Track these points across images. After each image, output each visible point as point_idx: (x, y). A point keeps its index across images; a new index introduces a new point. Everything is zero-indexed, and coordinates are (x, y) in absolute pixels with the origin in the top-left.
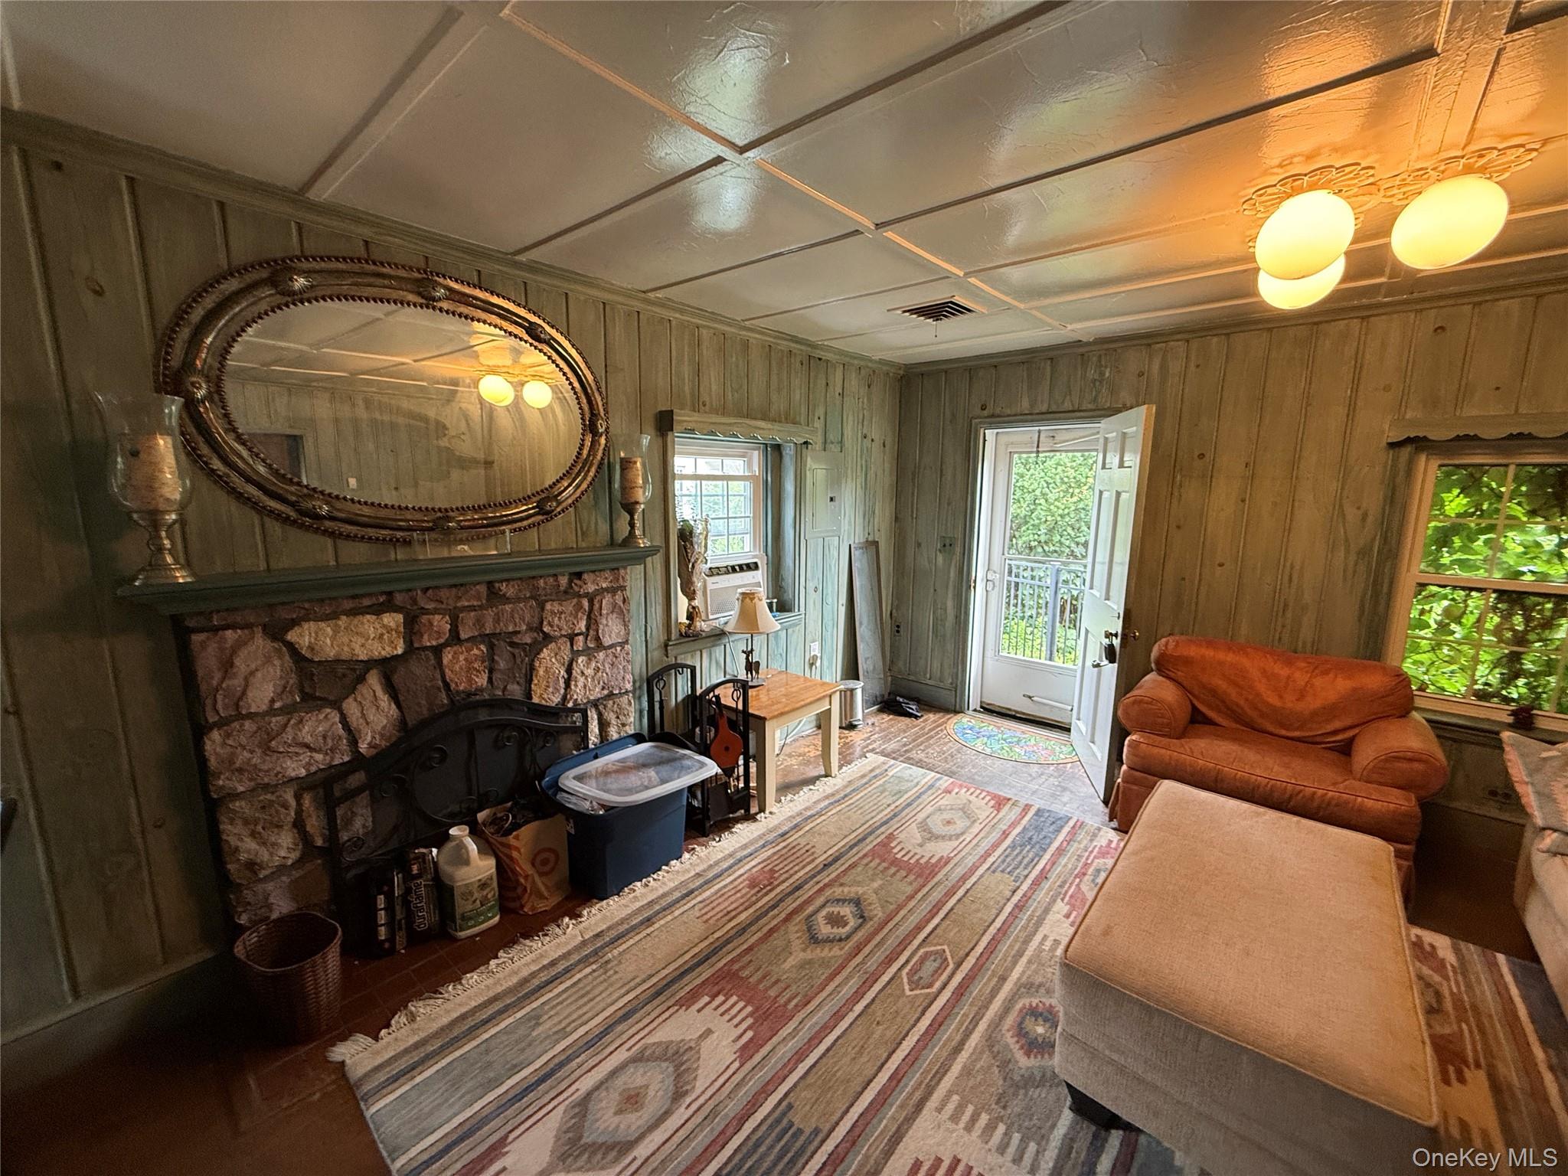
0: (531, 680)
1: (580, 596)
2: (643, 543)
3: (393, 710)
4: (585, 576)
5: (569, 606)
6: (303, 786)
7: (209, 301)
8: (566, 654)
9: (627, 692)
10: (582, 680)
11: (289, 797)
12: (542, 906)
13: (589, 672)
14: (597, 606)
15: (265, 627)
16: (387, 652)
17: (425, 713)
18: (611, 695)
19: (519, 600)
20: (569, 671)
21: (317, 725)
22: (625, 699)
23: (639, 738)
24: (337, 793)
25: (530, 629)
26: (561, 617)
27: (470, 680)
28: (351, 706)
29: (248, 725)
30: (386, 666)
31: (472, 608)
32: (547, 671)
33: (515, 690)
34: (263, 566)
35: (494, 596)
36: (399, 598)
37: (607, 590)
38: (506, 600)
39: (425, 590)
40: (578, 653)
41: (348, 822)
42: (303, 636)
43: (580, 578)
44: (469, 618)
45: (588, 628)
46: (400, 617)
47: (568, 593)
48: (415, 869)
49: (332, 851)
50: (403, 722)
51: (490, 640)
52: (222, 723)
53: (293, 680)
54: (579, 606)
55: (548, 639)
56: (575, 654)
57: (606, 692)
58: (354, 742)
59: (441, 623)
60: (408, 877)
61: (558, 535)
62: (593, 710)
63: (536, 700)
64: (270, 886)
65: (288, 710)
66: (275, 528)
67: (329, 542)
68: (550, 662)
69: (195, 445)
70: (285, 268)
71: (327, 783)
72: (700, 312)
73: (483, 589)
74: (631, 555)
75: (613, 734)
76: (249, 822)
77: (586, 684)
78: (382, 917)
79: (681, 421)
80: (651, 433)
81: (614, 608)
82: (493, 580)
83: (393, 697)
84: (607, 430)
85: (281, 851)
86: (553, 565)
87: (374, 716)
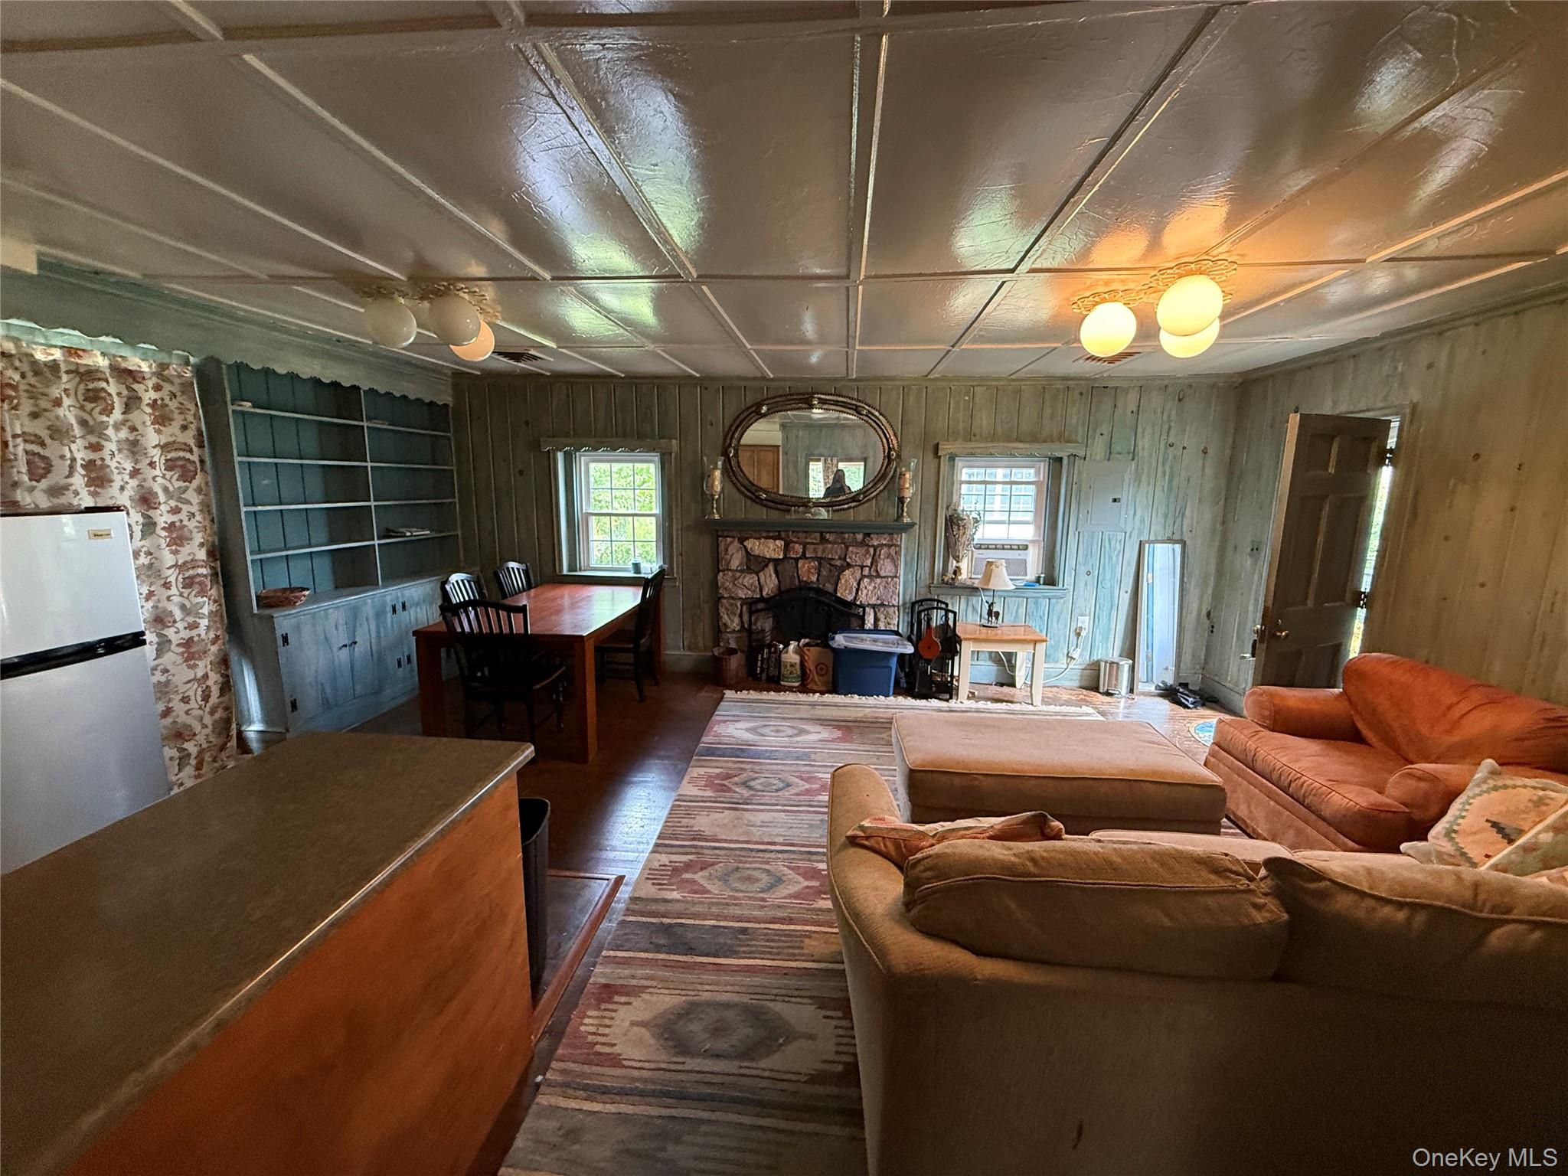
0: (837, 585)
1: (868, 545)
2: (907, 520)
3: (776, 582)
4: (872, 536)
5: (861, 551)
6: (744, 601)
7: (738, 421)
8: (858, 576)
9: (894, 606)
10: (865, 591)
11: (739, 604)
12: (815, 687)
13: (870, 588)
14: (878, 553)
15: (739, 539)
16: (776, 556)
17: (788, 587)
18: (882, 605)
19: (834, 543)
20: (859, 584)
21: (749, 580)
22: (892, 609)
23: (897, 633)
24: (754, 608)
25: (840, 558)
26: (855, 555)
27: (809, 577)
28: (761, 575)
29: (730, 573)
30: (776, 561)
31: (813, 543)
32: (846, 581)
33: (829, 588)
34: (743, 516)
35: (823, 540)
36: (783, 534)
37: (885, 545)
38: (828, 541)
39: (793, 532)
40: (865, 576)
41: (755, 623)
42: (749, 544)
43: (869, 536)
44: (811, 548)
45: (872, 564)
46: (783, 543)
47: (863, 544)
48: (773, 649)
49: (750, 631)
50: (779, 586)
51: (820, 560)
52: (723, 571)
53: (745, 560)
54: (868, 552)
55: (849, 566)
56: (863, 577)
57: (879, 602)
58: (761, 590)
59: (799, 548)
60: (770, 652)
61: (864, 514)
62: (872, 610)
63: (839, 595)
64: (730, 635)
65: (742, 571)
66: (749, 502)
67: (765, 509)
68: (849, 578)
69: (729, 472)
70: (759, 405)
71: (750, 604)
72: (971, 378)
73: (818, 535)
74: (898, 527)
75: (882, 626)
76: (726, 609)
77: (868, 594)
78: (759, 664)
79: (945, 449)
80: (930, 456)
81: (889, 556)
82: (822, 530)
83: (777, 576)
84: (899, 456)
85: (735, 624)
86: (855, 527)
87: (770, 582)
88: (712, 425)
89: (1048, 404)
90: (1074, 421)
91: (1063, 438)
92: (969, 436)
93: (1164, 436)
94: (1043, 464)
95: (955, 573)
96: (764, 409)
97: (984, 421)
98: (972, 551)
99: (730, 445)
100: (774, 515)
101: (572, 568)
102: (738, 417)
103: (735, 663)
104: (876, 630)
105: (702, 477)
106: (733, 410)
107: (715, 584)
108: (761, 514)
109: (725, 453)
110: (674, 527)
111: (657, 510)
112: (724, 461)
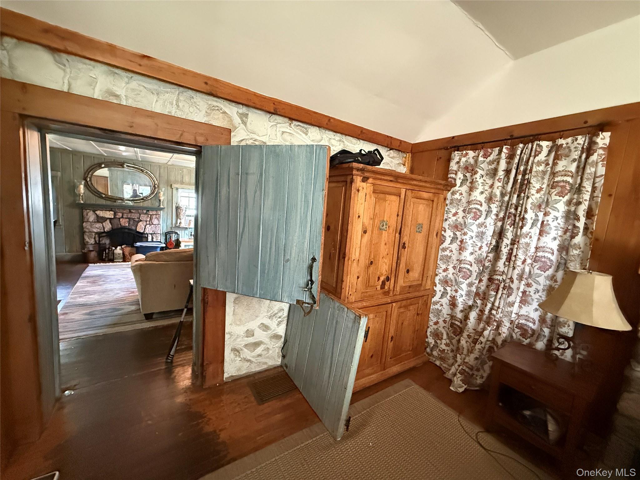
0: (137, 227)
1: (148, 214)
2: (162, 206)
5: (146, 216)
7: (91, 169)
8: (145, 224)
9: (159, 234)
11: (94, 234)
14: (152, 217)
15: (93, 211)
16: (110, 217)
17: (116, 228)
19: (135, 213)
20: (145, 227)
21: (99, 225)
24: (101, 236)
27: (125, 224)
28: (104, 224)
29: (89, 223)
31: (126, 213)
33: (134, 228)
34: (95, 202)
36: (113, 209)
39: (117, 209)
40: (148, 224)
43: (148, 211)
45: (150, 220)
46: (113, 212)
48: (110, 250)
50: (112, 228)
51: (129, 219)
52: (86, 222)
53: (96, 218)
55: (141, 221)
57: (153, 232)
58: (104, 229)
59: (120, 215)
61: (146, 204)
62: (151, 235)
63: (137, 230)
64: (90, 246)
65: (94, 222)
66: (97, 198)
67: (105, 200)
68: (141, 225)
69: (87, 186)
70: (101, 164)
73: (128, 210)
75: (154, 240)
76: (88, 236)
79: (174, 186)
80: (169, 188)
81: (156, 218)
84: (158, 186)
85: (92, 241)
86: (143, 208)
88: (78, 168)
92: (182, 183)
96: (103, 166)
97: (187, 179)
98: (185, 217)
99: (87, 177)
100: (109, 203)
107: (82, 228)
108: (103, 202)
109: (85, 179)
110: (60, 205)
112: (85, 182)
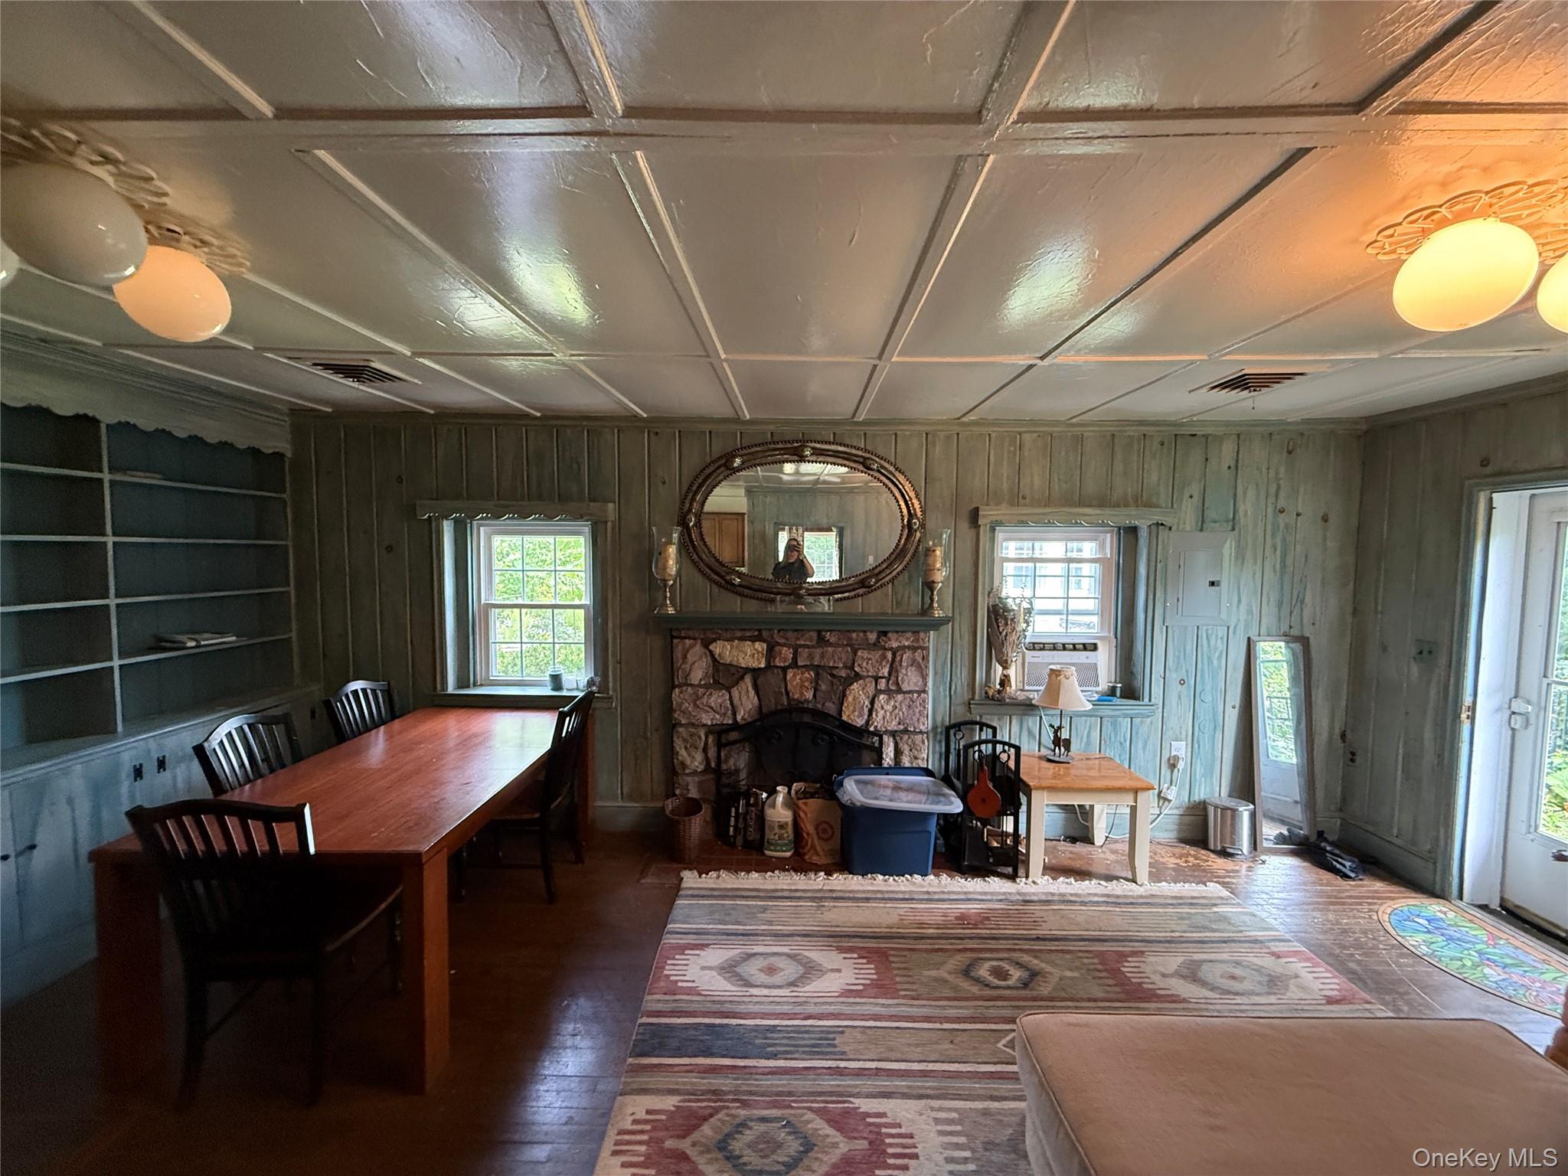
0: (842, 704)
1: (886, 649)
2: (938, 613)
3: (756, 701)
4: (890, 635)
5: (876, 655)
6: (711, 730)
7: (701, 478)
8: (871, 690)
9: (921, 732)
10: (881, 713)
11: (702, 733)
12: (815, 859)
13: (889, 708)
14: (898, 658)
15: (702, 639)
16: (755, 665)
17: (773, 707)
18: (906, 731)
19: (837, 645)
20: (872, 703)
21: (718, 698)
22: (919, 737)
23: (928, 772)
24: (723, 741)
25: (845, 667)
26: (868, 662)
27: (802, 694)
28: (735, 692)
29: (689, 689)
30: (755, 672)
31: (808, 647)
32: (854, 699)
33: (831, 708)
34: (708, 609)
35: (822, 641)
36: (765, 634)
37: (908, 647)
38: (828, 643)
39: (779, 631)
40: (881, 692)
41: (726, 761)
42: (717, 648)
43: (886, 636)
44: (804, 653)
45: (890, 674)
46: (765, 646)
47: (876, 646)
48: (752, 801)
49: (718, 772)
50: (760, 706)
51: (817, 669)
52: (679, 686)
53: (711, 671)
54: (884, 657)
55: (858, 677)
56: (878, 692)
57: (902, 727)
58: (734, 714)
59: (787, 653)
60: (748, 804)
61: (877, 603)
62: (891, 739)
63: (844, 718)
64: (689, 779)
65: (707, 686)
66: (716, 589)
67: (739, 599)
68: (858, 694)
69: (687, 547)
70: (732, 456)
71: (719, 733)
72: (1018, 422)
73: (814, 635)
74: (924, 621)
75: (906, 762)
76: (684, 740)
77: (886, 716)
78: (732, 821)
79: (987, 515)
80: (964, 525)
81: (913, 662)
82: (821, 629)
83: (757, 693)
84: (923, 526)
85: (696, 762)
86: (863, 624)
87: (746, 702)
88: (664, 483)
89: (1119, 456)
90: (1154, 477)
91: (1141, 501)
92: (1016, 498)
93: (1272, 499)
94: (1109, 535)
95: (1002, 684)
96: (738, 461)
97: (1035, 479)
98: (1024, 654)
99: (690, 510)
100: (752, 607)
101: (463, 682)
102: (702, 471)
103: (696, 827)
104: (898, 768)
105: (651, 555)
106: (694, 460)
107: (668, 709)
108: (735, 605)
109: (683, 522)
110: (610, 625)
111: (587, 600)
112: (681, 534)
